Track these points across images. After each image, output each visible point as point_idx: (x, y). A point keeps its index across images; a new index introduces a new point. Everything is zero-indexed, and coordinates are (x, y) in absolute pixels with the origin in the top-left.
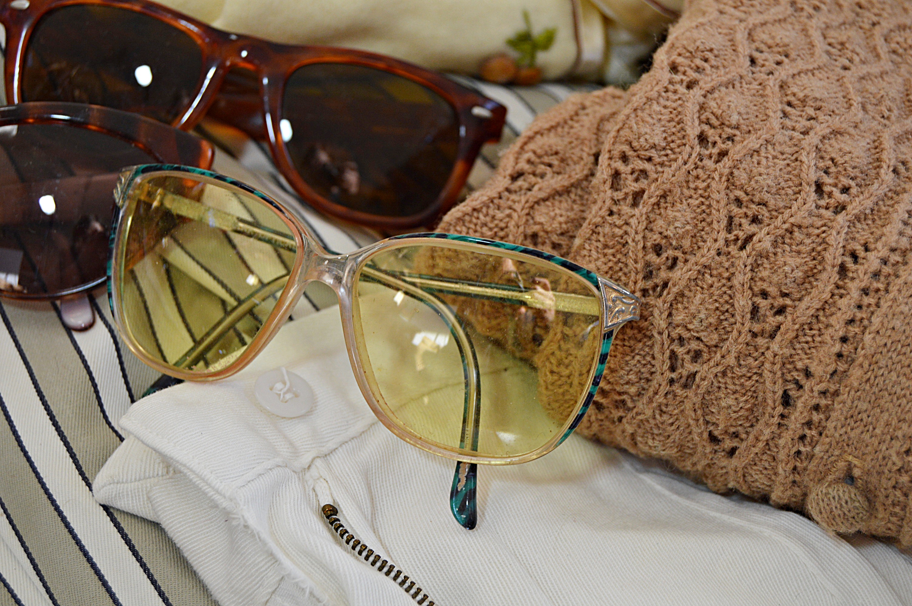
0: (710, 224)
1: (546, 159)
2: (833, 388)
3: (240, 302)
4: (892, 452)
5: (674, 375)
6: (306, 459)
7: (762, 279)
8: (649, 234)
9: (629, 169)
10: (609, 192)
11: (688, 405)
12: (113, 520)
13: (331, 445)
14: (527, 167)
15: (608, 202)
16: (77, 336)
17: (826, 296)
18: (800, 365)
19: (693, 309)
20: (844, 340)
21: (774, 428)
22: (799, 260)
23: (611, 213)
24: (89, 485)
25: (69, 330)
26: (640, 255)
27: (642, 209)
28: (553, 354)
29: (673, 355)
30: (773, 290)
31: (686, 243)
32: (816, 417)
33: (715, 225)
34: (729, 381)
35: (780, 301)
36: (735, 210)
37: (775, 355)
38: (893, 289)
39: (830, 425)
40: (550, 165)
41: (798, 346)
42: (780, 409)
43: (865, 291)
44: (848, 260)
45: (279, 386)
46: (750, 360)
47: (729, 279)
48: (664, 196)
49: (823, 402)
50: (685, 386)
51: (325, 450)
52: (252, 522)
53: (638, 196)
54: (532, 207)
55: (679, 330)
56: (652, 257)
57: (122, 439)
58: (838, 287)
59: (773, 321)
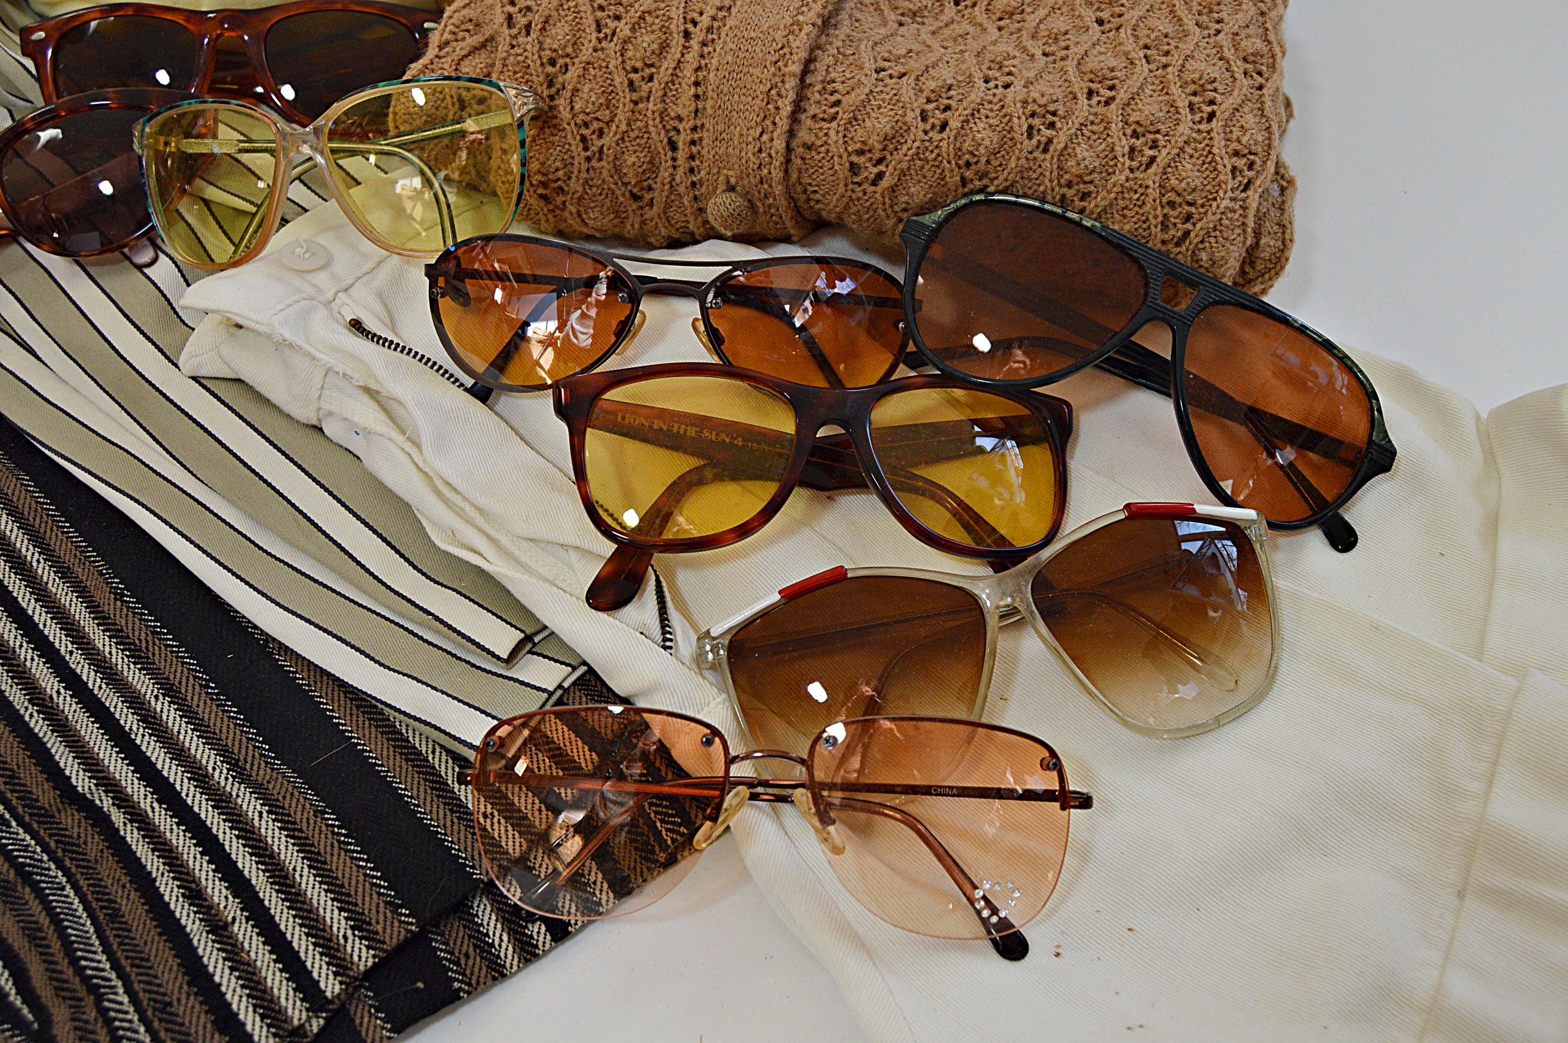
0: (584, 31)
1: (463, 27)
2: (699, 123)
3: (259, 207)
4: (750, 154)
5: (588, 154)
6: (330, 295)
7: (630, 59)
8: (543, 53)
9: (517, 8)
10: (507, 32)
11: (605, 173)
12: (201, 384)
13: (349, 281)
14: (450, 37)
15: (508, 39)
16: (146, 270)
17: (678, 55)
18: (673, 114)
19: (585, 96)
20: (697, 84)
21: (671, 170)
22: (653, 37)
23: (513, 47)
24: (177, 366)
25: (140, 268)
26: (540, 70)
27: (534, 35)
28: (499, 167)
29: (584, 139)
30: (639, 65)
31: (569, 50)
32: (694, 150)
33: (588, 31)
34: (628, 144)
35: (647, 71)
36: (599, 14)
37: (653, 112)
38: (723, 35)
39: (704, 152)
40: (468, 31)
41: (668, 101)
42: (670, 153)
43: (704, 44)
44: (690, 26)
45: (298, 250)
46: (639, 124)
47: (607, 67)
48: (546, 22)
49: (696, 136)
50: (600, 160)
51: (344, 285)
52: (287, 335)
53: (528, 27)
54: (458, 64)
55: (582, 116)
56: (550, 69)
57: (193, 329)
58: (684, 47)
59: (645, 87)
